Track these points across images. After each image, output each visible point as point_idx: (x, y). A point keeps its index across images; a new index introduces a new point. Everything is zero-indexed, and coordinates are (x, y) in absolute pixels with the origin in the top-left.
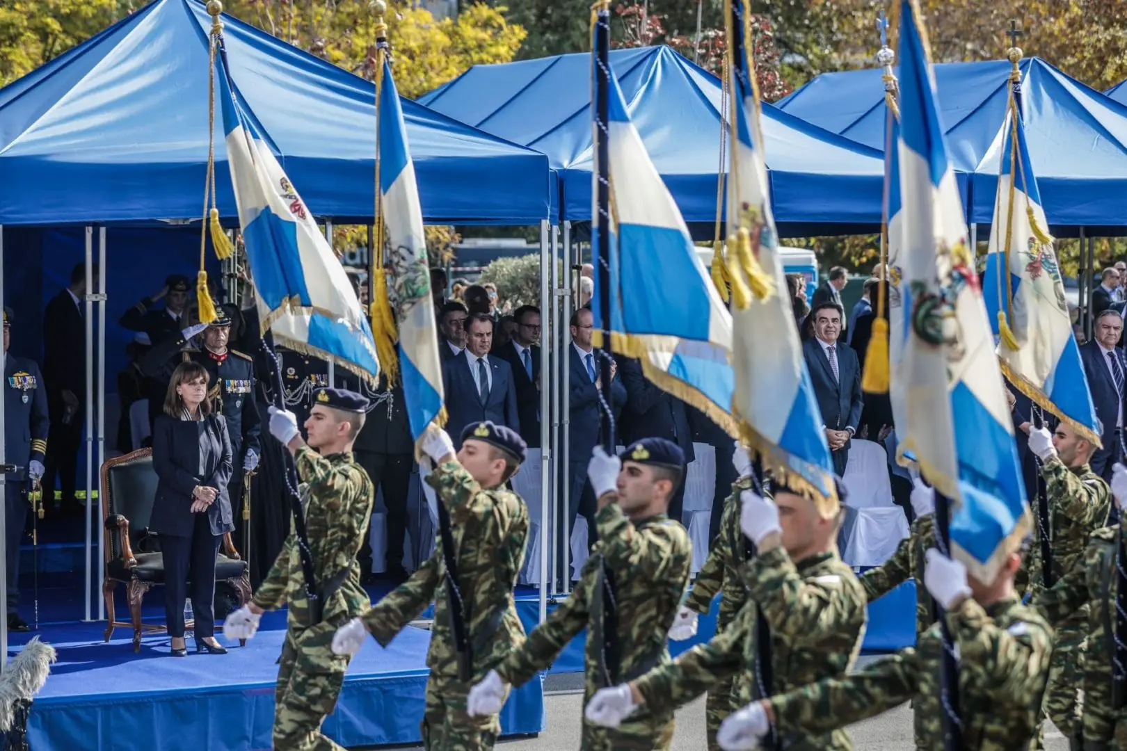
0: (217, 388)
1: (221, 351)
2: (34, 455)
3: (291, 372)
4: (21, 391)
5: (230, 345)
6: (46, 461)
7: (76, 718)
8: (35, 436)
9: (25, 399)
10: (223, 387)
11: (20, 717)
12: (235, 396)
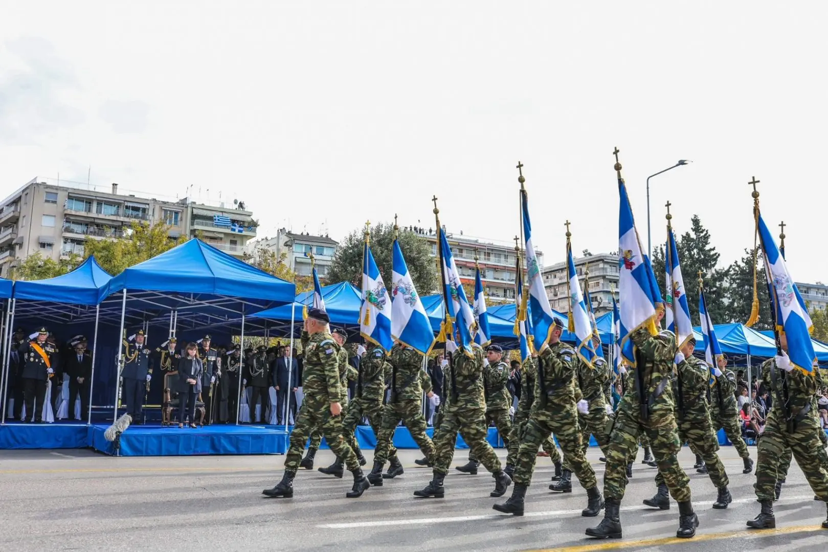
0: (205, 359)
1: (207, 348)
2: (148, 373)
3: (233, 362)
4: (146, 354)
5: (210, 346)
6: (152, 375)
7: (137, 440)
8: (149, 368)
9: (147, 356)
10: (207, 358)
11: (118, 437)
12: (211, 361)
